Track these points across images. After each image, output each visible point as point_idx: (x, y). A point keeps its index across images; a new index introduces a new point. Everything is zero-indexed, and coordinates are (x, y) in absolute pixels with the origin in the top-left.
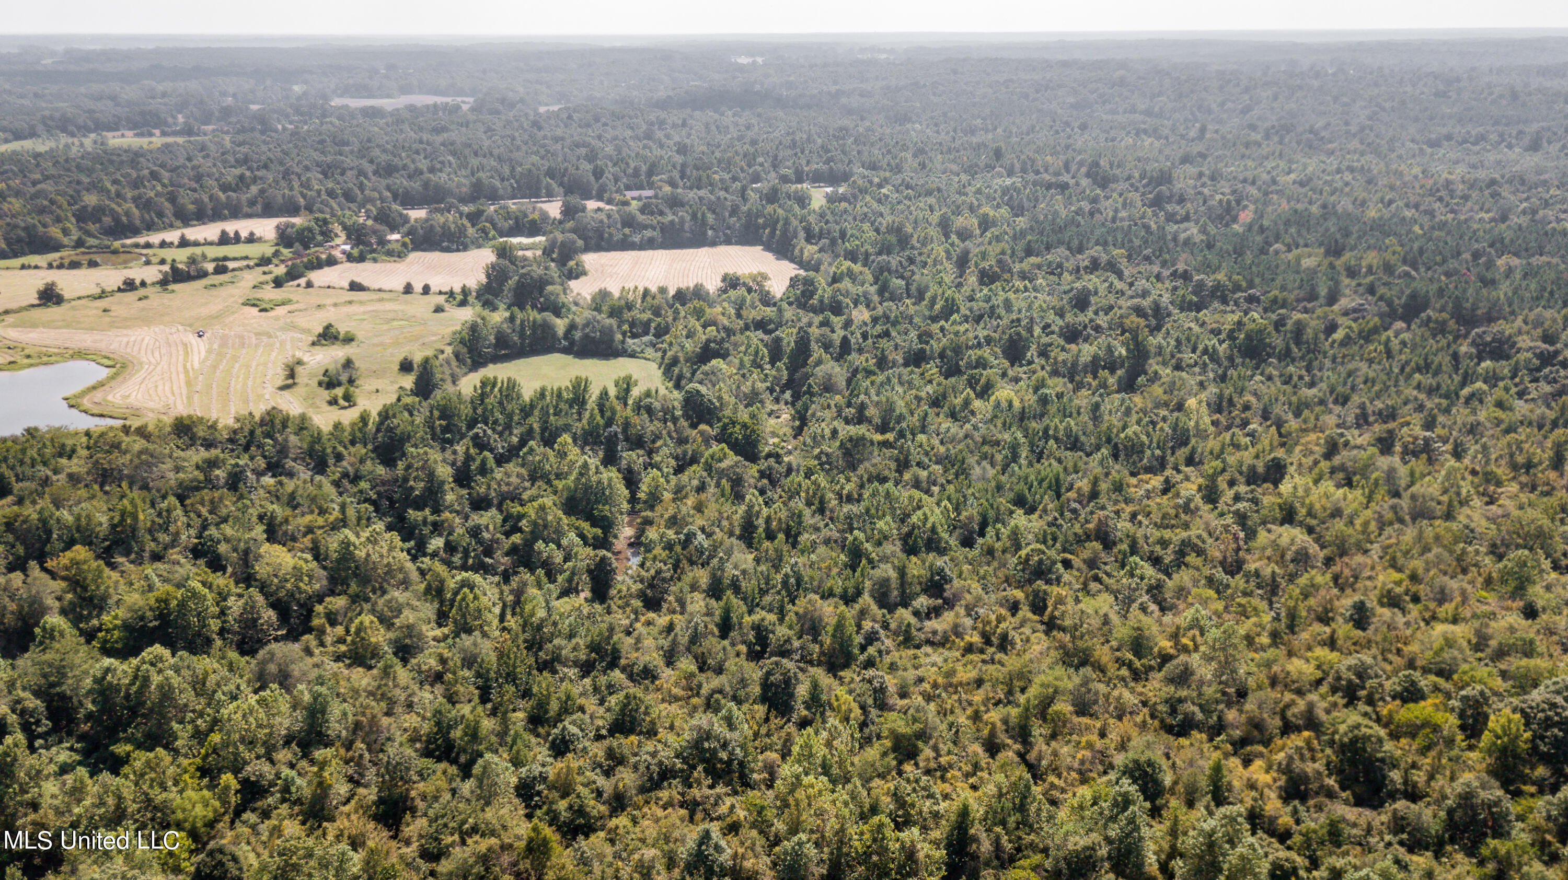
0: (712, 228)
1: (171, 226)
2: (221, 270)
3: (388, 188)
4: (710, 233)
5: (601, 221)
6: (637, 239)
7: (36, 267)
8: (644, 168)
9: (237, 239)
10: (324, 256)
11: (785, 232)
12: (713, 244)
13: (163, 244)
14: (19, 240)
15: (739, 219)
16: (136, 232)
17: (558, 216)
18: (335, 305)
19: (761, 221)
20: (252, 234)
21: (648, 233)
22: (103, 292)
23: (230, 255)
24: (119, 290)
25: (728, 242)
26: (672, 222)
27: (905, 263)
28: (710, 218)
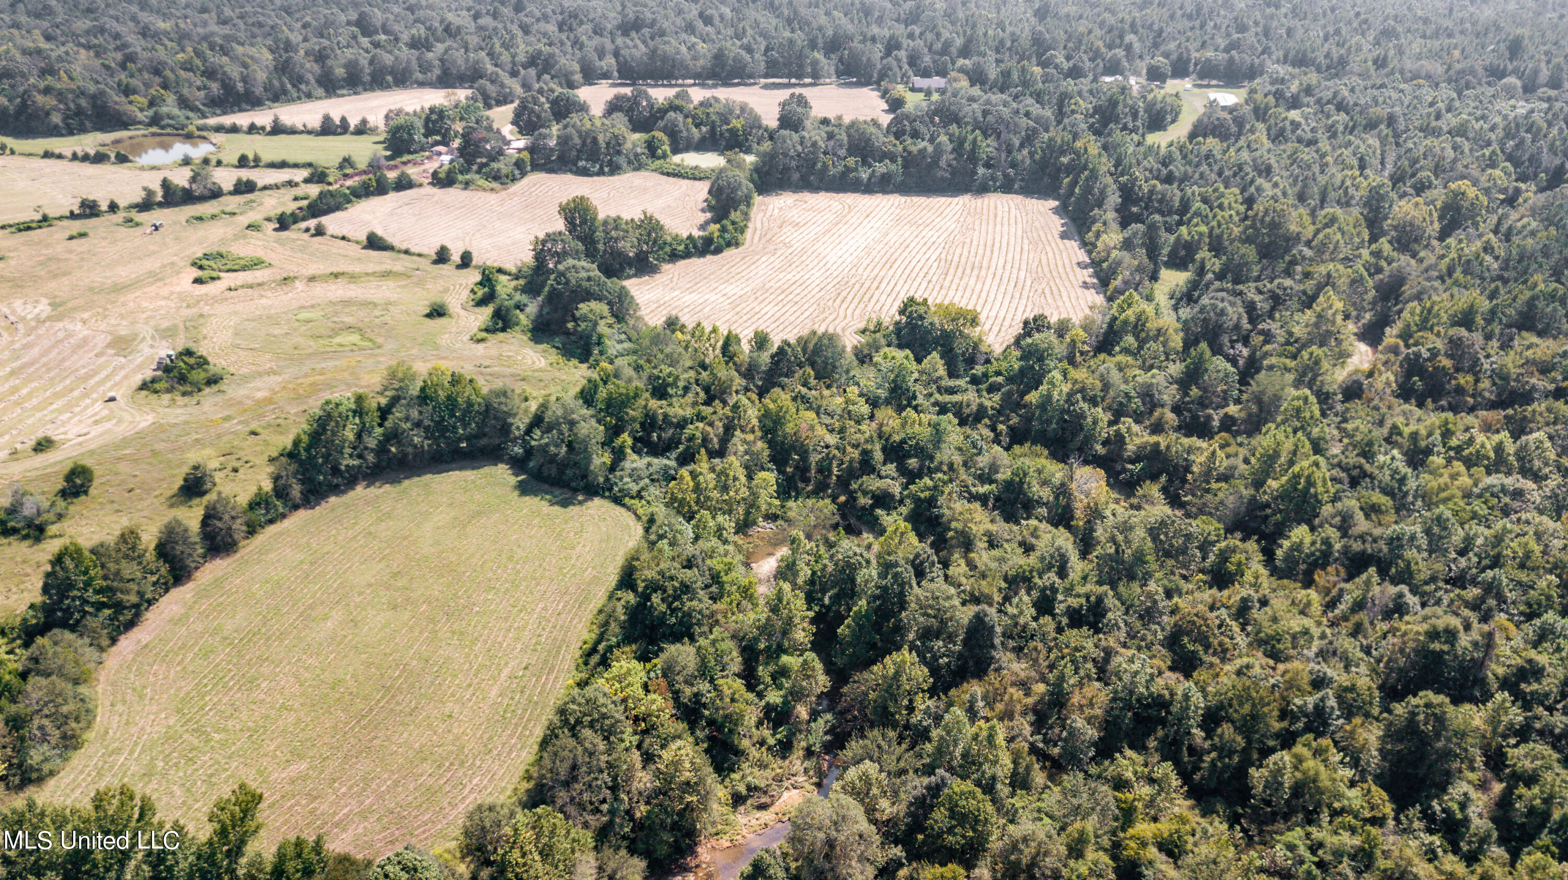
0: (987, 165)
1: (309, 96)
2: (244, 188)
3: (616, 54)
4: (981, 171)
5: (814, 144)
6: (864, 175)
7: (60, 156)
8: (959, 42)
9: (343, 128)
10: (392, 175)
11: (1088, 190)
12: (982, 189)
13: (253, 129)
14: (79, 112)
15: (1032, 154)
16: (254, 102)
17: (773, 123)
18: (312, 279)
19: (1065, 160)
20: (364, 122)
21: (881, 168)
22: (45, 218)
23: (291, 159)
24: (73, 216)
25: (1007, 188)
26: (922, 151)
27: (1263, 305)
28: (988, 147)
